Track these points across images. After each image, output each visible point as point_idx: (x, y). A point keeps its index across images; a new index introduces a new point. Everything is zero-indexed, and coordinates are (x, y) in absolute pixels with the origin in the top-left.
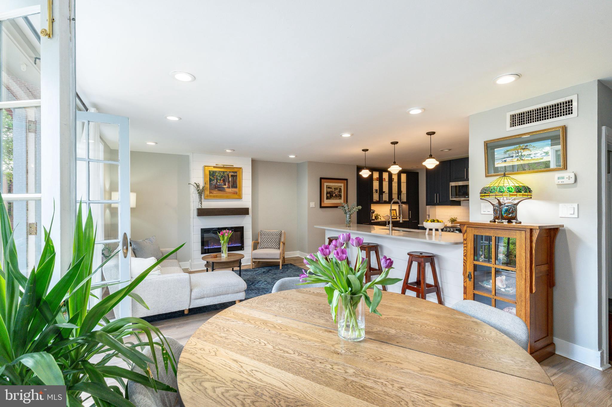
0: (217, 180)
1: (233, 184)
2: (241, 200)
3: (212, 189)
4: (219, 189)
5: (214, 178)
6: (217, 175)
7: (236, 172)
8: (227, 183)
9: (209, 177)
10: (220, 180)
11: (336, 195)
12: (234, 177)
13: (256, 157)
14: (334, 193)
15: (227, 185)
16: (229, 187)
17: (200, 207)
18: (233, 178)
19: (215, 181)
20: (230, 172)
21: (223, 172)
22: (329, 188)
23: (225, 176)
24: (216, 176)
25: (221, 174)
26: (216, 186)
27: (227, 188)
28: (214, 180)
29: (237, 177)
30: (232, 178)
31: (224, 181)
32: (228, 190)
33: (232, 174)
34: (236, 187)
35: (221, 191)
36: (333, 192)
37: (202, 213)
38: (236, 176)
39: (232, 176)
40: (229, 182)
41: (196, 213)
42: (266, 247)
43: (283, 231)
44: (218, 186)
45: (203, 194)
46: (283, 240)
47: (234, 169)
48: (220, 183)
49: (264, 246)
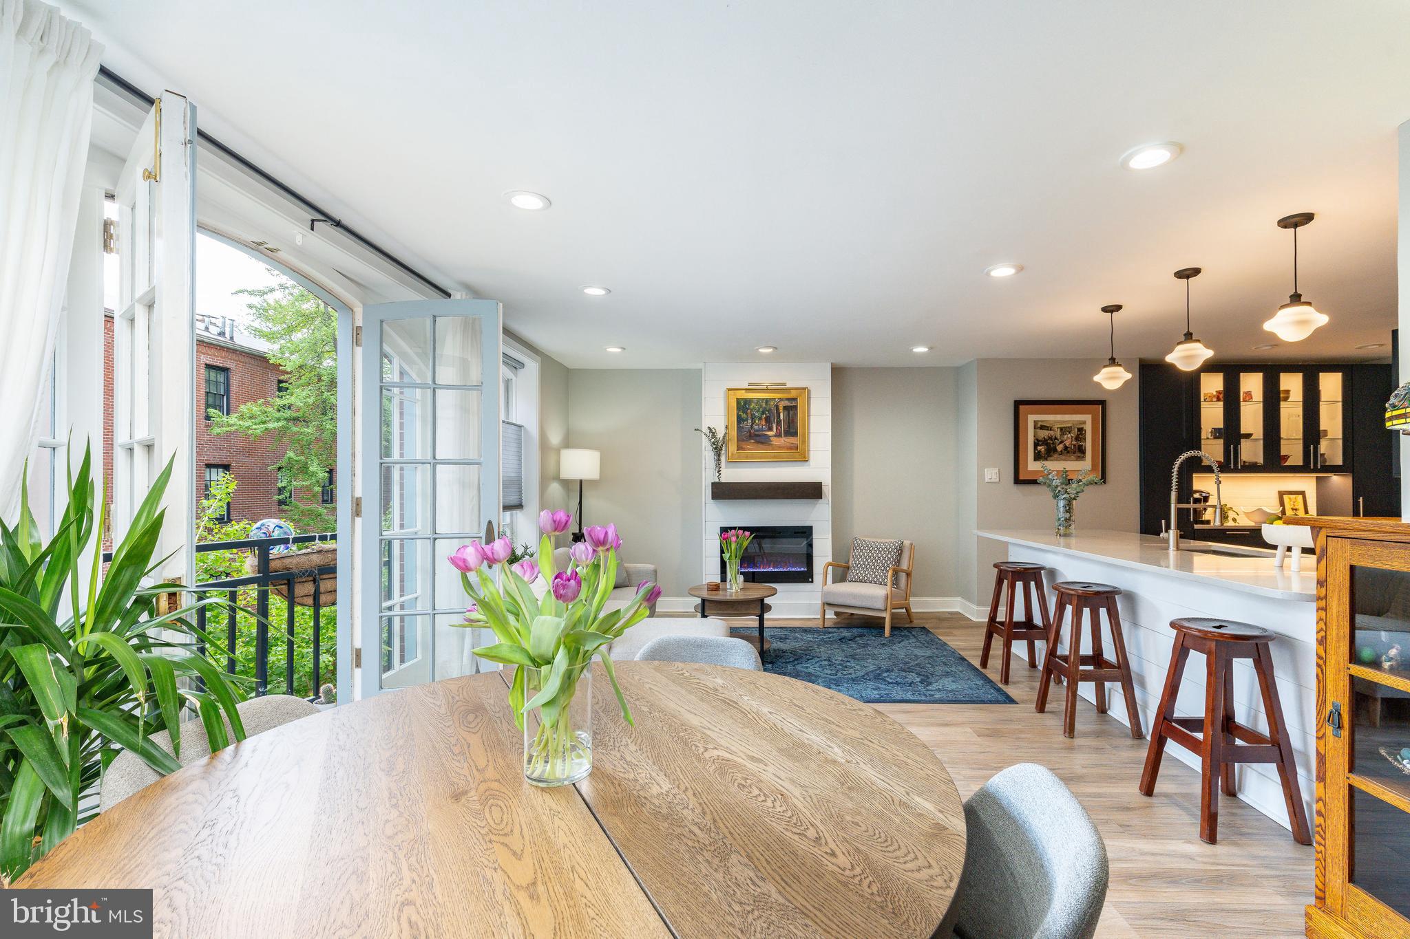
0: (752, 419)
1: (789, 427)
2: (807, 463)
3: (743, 440)
4: (758, 438)
5: (747, 414)
6: (754, 408)
7: (795, 399)
8: (774, 426)
9: (738, 414)
10: (760, 419)
11: (1066, 448)
12: (791, 409)
13: (843, 359)
14: (1061, 442)
15: (775, 430)
16: (778, 435)
17: (717, 480)
18: (789, 414)
19: (750, 421)
20: (781, 399)
21: (767, 401)
22: (1042, 428)
23: (770, 410)
24: (751, 410)
25: (761, 406)
26: (750, 432)
27: (775, 436)
28: (747, 420)
29: (796, 409)
30: (786, 413)
31: (768, 420)
32: (775, 441)
33: (787, 403)
34: (795, 434)
35: (762, 443)
36: (1056, 438)
37: (723, 492)
38: (795, 407)
39: (785, 408)
40: (779, 423)
41: (708, 492)
42: (861, 578)
43: (907, 543)
44: (756, 433)
45: (723, 452)
46: (904, 566)
47: (790, 393)
48: (761, 426)
49: (856, 577)
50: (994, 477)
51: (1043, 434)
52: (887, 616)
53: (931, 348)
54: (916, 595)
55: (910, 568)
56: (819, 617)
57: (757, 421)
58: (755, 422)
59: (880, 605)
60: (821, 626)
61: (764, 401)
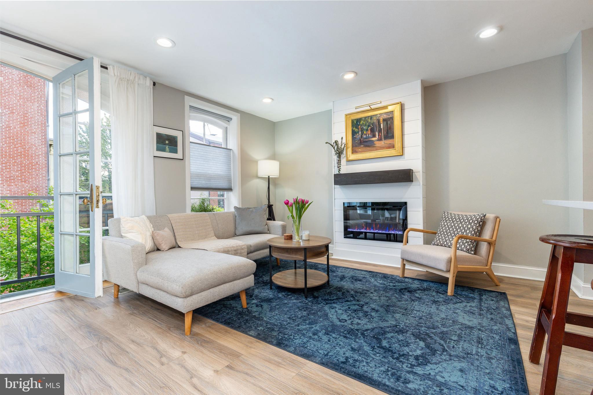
0: (362, 131)
1: (387, 133)
2: (402, 157)
3: (356, 146)
4: (366, 144)
5: (358, 129)
6: (363, 124)
7: (392, 112)
8: (377, 134)
9: (352, 129)
10: (367, 130)
12: (389, 121)
16: (380, 139)
17: (338, 173)
18: (387, 123)
19: (360, 133)
20: (381, 115)
21: (371, 117)
25: (368, 122)
26: (361, 140)
27: (378, 140)
29: (393, 119)
30: (385, 123)
31: (372, 130)
32: (378, 144)
33: (386, 116)
35: (368, 146)
37: (341, 180)
38: (392, 118)
39: (384, 120)
40: (380, 131)
41: (332, 180)
42: (442, 242)
43: (490, 216)
44: (364, 140)
45: (342, 156)
46: (487, 235)
47: (387, 108)
48: (367, 135)
49: (438, 242)
52: (451, 277)
54: (499, 261)
55: (494, 238)
57: (365, 132)
58: (363, 133)
60: (401, 276)
61: (370, 118)
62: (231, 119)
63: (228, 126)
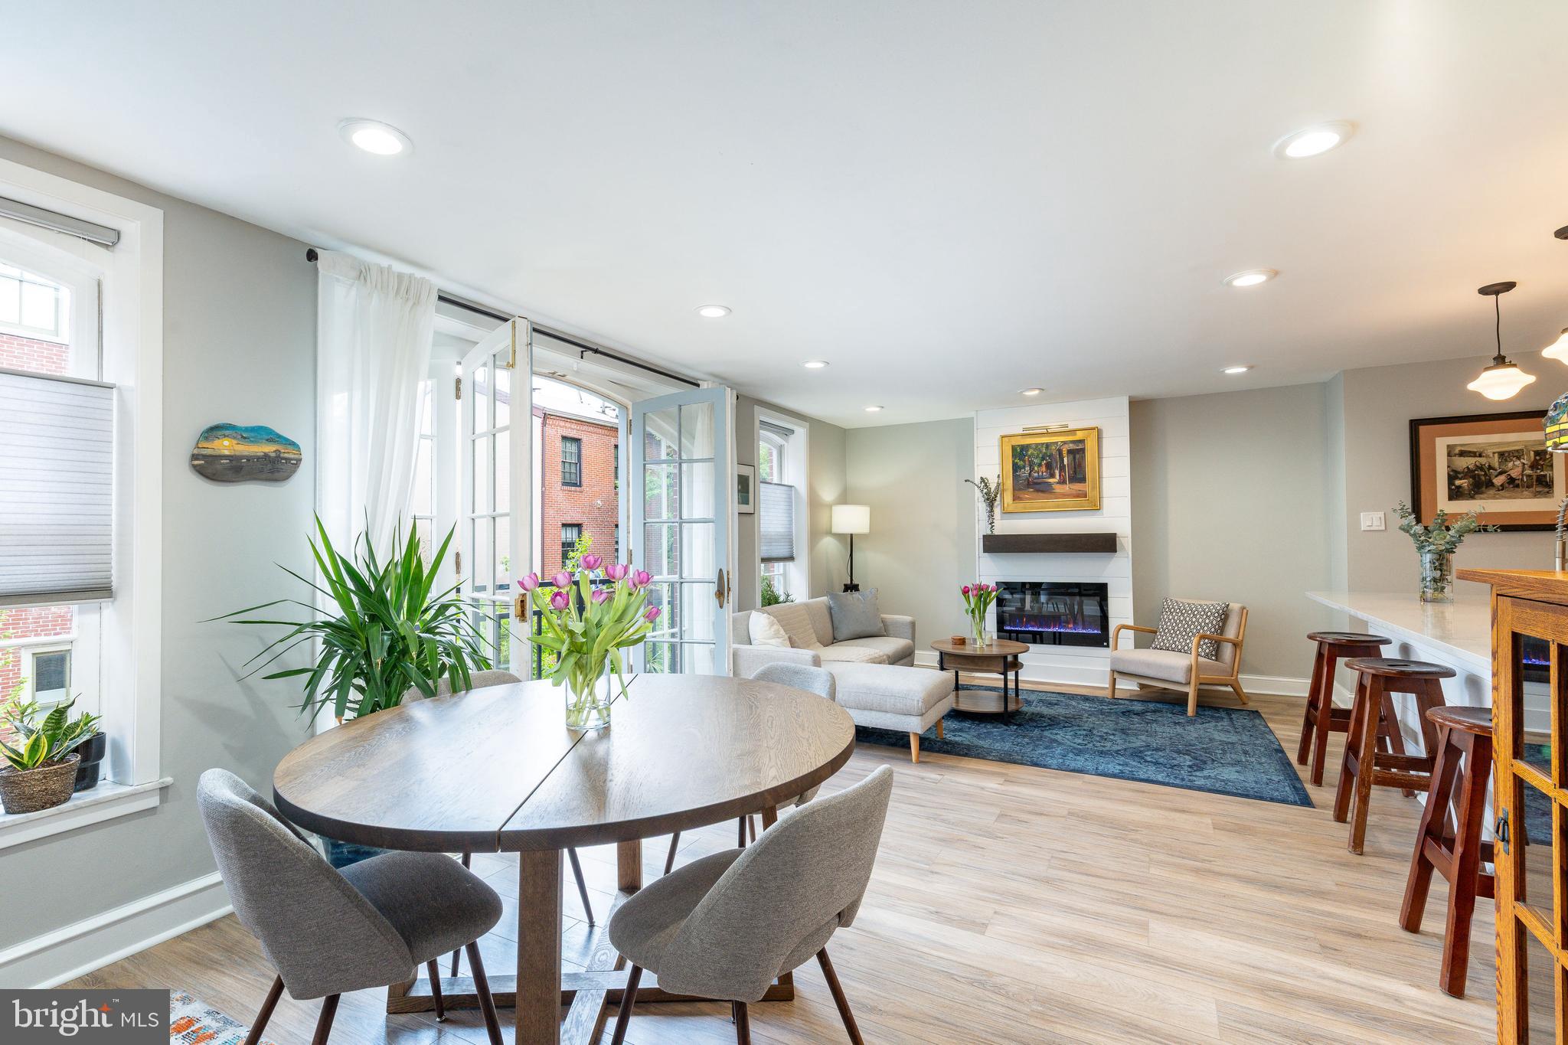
0: (1030, 466)
1: (1075, 472)
2: (1100, 511)
3: (1020, 489)
4: (1038, 487)
5: (1024, 461)
6: (1032, 454)
7: (1082, 441)
8: (1057, 472)
9: (1013, 461)
10: (1040, 465)
12: (1078, 452)
13: (1142, 391)
15: (1057, 476)
16: (1062, 482)
17: (989, 533)
18: (1074, 458)
19: (1027, 468)
20: (1065, 443)
21: (1048, 445)
23: (1051, 456)
24: (1029, 457)
25: (1041, 452)
26: (1028, 480)
27: (1058, 483)
28: (1024, 467)
29: (1084, 453)
30: (1071, 456)
31: (1049, 466)
32: (1059, 489)
33: (1072, 447)
34: (1083, 480)
35: (1042, 491)
37: (996, 544)
38: (1083, 450)
39: (1070, 452)
40: (1062, 468)
41: (979, 544)
42: (1167, 645)
43: (1235, 606)
44: (1035, 481)
45: (996, 503)
46: (1231, 633)
47: (1075, 434)
48: (1040, 474)
49: (1162, 644)
50: (1376, 523)
51: (1463, 463)
52: (1191, 691)
53: (1251, 368)
55: (1240, 638)
56: (1107, 686)
57: (1036, 468)
58: (1033, 469)
59: (1180, 677)
60: (1110, 696)
61: (1044, 446)
62: (792, 432)
63: (786, 444)
